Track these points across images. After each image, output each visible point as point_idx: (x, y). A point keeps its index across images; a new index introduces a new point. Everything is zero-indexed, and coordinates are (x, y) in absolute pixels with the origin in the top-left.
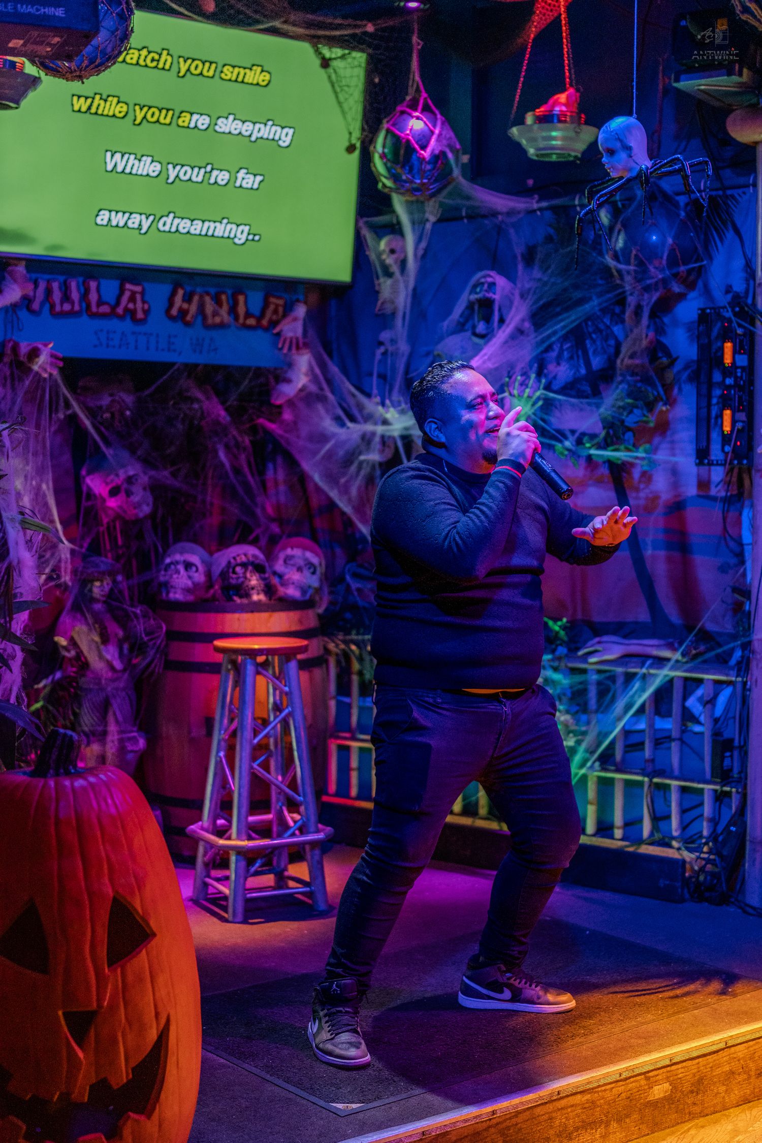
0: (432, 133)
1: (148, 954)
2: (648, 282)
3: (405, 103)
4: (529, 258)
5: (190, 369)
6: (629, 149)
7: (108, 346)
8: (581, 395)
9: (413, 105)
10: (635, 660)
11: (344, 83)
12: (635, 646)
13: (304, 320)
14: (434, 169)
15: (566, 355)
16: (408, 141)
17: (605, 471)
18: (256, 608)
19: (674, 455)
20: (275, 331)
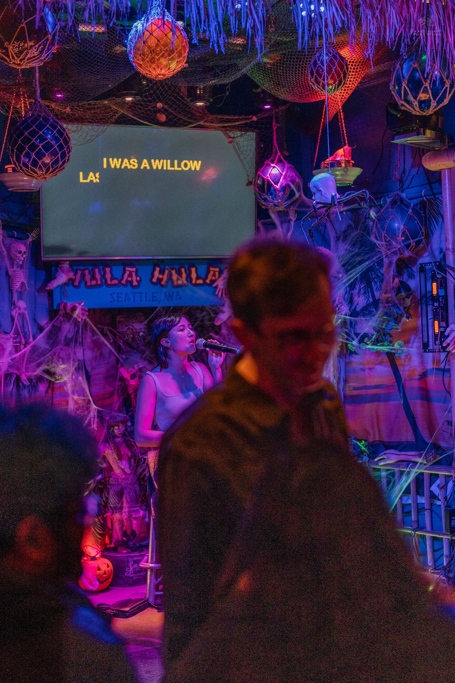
0: (282, 174)
2: (393, 250)
3: (272, 158)
5: (166, 309)
6: (320, 191)
7: (118, 301)
11: (243, 149)
14: (284, 194)
15: (362, 291)
16: (268, 180)
20: (214, 285)
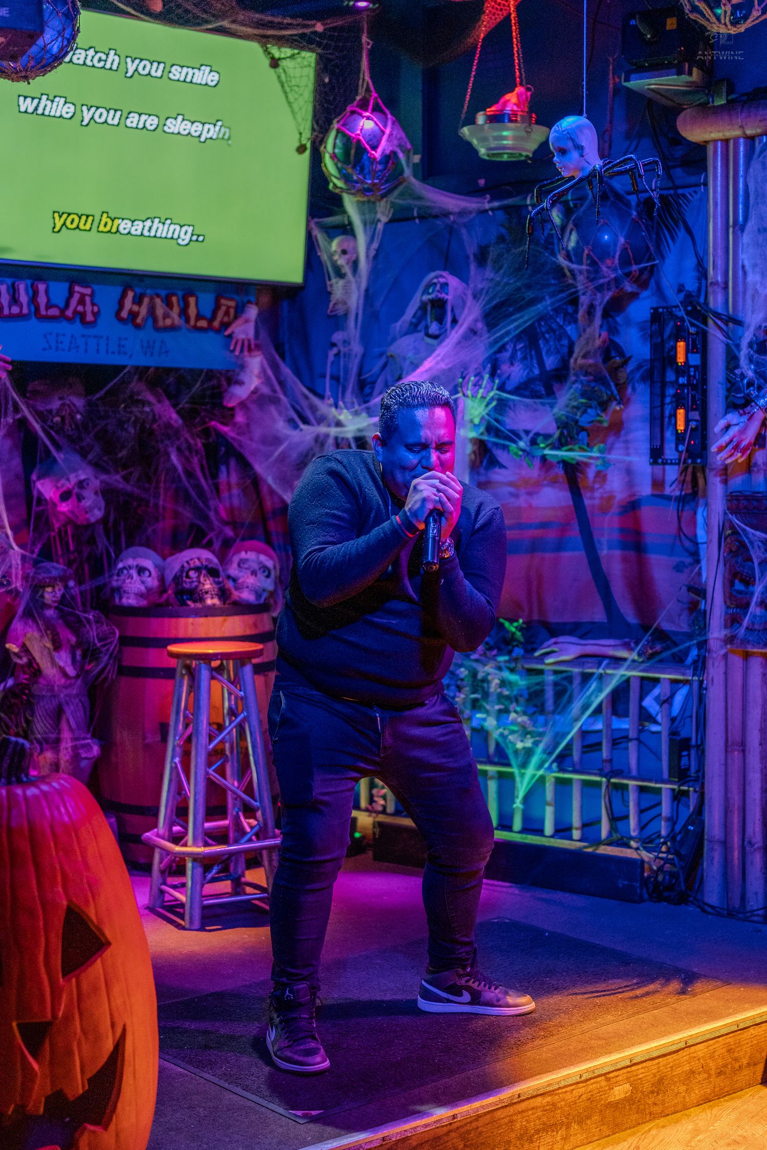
0: (383, 132)
1: (102, 962)
2: (601, 281)
3: (355, 103)
4: (482, 258)
5: (141, 372)
6: (580, 148)
7: (57, 349)
8: (535, 395)
9: (364, 105)
10: (590, 660)
11: (293, 83)
12: (591, 647)
13: (256, 322)
14: (385, 169)
15: (519, 355)
16: (359, 141)
17: (560, 471)
18: (210, 612)
19: (628, 455)
20: (227, 333)
